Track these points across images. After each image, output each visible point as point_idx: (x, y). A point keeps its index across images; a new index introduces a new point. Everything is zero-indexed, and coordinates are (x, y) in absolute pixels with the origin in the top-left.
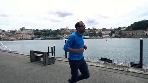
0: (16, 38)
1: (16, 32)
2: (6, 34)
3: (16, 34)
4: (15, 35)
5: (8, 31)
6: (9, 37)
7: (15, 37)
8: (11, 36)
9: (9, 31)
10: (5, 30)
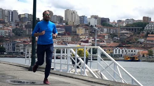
0: (147, 52)
1: (147, 28)
2: (112, 36)
3: (146, 36)
4: (142, 40)
5: (119, 21)
6: (120, 46)
7: (144, 48)
8: (128, 42)
9: (123, 22)
10: (108, 19)
